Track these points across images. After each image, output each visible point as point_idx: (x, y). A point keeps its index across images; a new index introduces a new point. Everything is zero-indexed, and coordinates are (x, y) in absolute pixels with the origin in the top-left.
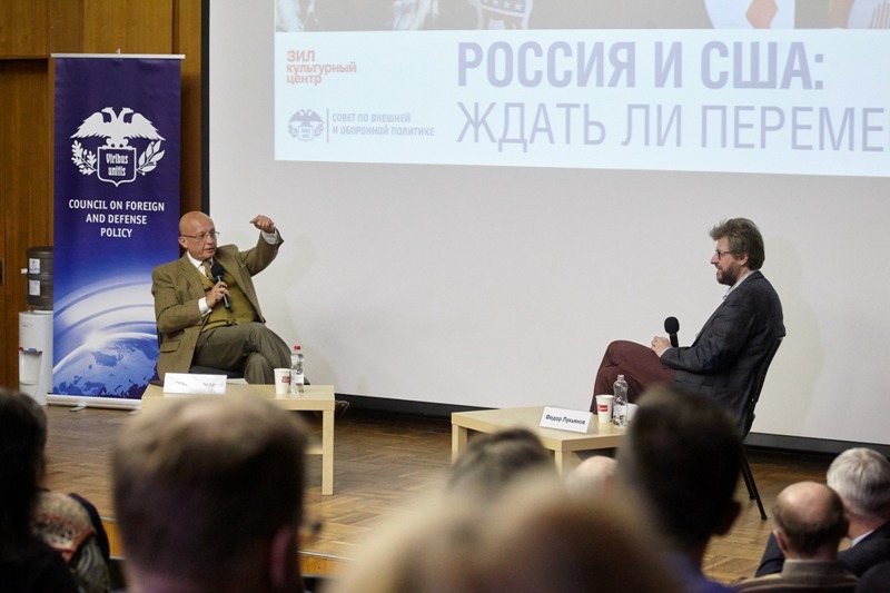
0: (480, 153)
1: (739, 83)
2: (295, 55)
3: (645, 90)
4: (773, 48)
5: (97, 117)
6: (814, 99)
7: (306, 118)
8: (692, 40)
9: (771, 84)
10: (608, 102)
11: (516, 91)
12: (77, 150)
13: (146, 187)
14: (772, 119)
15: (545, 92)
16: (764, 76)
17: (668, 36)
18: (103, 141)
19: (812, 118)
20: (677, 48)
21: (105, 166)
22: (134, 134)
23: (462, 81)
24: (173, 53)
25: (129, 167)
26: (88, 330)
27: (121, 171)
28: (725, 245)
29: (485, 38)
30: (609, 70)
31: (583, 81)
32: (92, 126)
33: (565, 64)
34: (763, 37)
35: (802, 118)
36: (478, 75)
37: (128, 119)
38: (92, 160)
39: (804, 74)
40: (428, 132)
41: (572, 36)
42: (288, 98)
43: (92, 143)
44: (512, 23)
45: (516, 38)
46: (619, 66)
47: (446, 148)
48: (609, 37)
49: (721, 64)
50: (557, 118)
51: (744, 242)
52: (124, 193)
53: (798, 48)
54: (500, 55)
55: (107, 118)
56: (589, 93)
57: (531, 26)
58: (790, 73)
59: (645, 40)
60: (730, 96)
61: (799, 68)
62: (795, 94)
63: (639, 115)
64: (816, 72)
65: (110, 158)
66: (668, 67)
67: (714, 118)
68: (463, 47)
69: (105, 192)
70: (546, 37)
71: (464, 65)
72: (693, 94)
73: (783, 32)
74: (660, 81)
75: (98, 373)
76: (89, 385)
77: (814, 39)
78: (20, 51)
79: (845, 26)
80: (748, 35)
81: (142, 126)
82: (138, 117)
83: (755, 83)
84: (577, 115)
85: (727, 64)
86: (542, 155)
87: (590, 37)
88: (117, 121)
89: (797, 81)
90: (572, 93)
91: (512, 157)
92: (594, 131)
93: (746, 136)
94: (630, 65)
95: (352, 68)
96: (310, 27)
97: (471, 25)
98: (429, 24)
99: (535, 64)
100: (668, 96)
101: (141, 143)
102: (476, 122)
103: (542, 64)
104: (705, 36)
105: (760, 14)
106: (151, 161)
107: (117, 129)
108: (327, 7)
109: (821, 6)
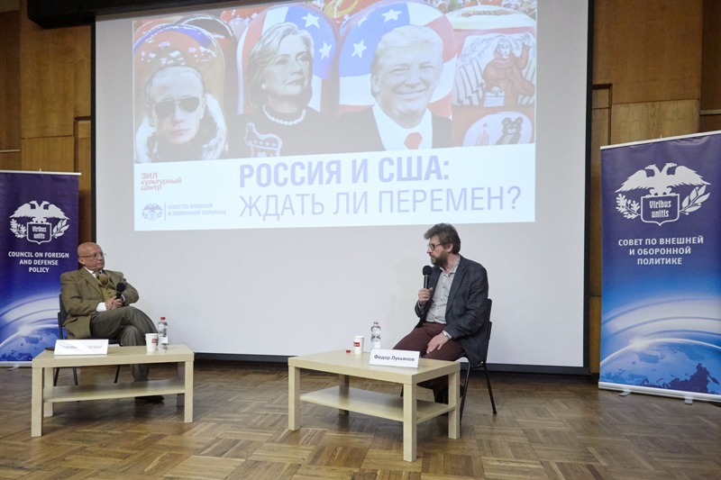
0: (253, 222)
1: (400, 178)
2: (145, 176)
3: (347, 184)
4: (420, 159)
5: (27, 206)
6: (444, 184)
7: (152, 208)
8: (373, 157)
9: (419, 178)
10: (325, 192)
11: (273, 189)
12: (14, 224)
13: (58, 245)
14: (420, 196)
15: (290, 189)
16: (414, 174)
17: (359, 156)
18: (30, 219)
19: (443, 195)
20: (365, 162)
21: (31, 234)
22: (50, 216)
23: (242, 185)
24: (75, 171)
25: (47, 234)
26: (21, 324)
27: (43, 236)
28: (436, 241)
29: (254, 162)
30: (326, 175)
31: (311, 181)
32: (23, 211)
33: (300, 173)
34: (414, 154)
35: (437, 195)
36: (251, 182)
37: (46, 207)
38: (23, 230)
39: (438, 172)
40: (224, 212)
41: (305, 159)
42: (141, 198)
43: (23, 221)
44: (270, 154)
45: (273, 161)
46: (331, 173)
48: (326, 158)
49: (389, 169)
50: (297, 202)
52: (44, 248)
53: (434, 159)
54: (264, 170)
55: (33, 207)
56: (315, 188)
57: (282, 154)
58: (429, 172)
59: (346, 159)
60: (395, 185)
61: (435, 169)
62: (434, 182)
63: (343, 198)
64: (444, 170)
65: (34, 229)
66: (360, 172)
67: (386, 197)
68: (242, 167)
69: (33, 247)
70: (289, 160)
71: (243, 177)
72: (374, 185)
73: (426, 151)
74: (355, 180)
75: (26, 347)
76: (21, 355)
77: (443, 153)
79: (461, 145)
80: (405, 153)
81: (55, 211)
82: (52, 207)
83: (410, 178)
84: (308, 200)
85: (394, 169)
86: (288, 221)
87: (315, 159)
88: (39, 209)
89: (433, 176)
90: (305, 188)
91: (272, 223)
92: (318, 208)
93: (404, 206)
94: (338, 173)
95: (179, 181)
96: (154, 160)
97: (247, 155)
98: (223, 156)
99: (283, 174)
100: (360, 187)
101: (55, 221)
102: (250, 206)
103: (288, 174)
104: (381, 155)
105: (413, 142)
106: (60, 230)
107: (39, 213)
108: (165, 150)
109: (447, 134)
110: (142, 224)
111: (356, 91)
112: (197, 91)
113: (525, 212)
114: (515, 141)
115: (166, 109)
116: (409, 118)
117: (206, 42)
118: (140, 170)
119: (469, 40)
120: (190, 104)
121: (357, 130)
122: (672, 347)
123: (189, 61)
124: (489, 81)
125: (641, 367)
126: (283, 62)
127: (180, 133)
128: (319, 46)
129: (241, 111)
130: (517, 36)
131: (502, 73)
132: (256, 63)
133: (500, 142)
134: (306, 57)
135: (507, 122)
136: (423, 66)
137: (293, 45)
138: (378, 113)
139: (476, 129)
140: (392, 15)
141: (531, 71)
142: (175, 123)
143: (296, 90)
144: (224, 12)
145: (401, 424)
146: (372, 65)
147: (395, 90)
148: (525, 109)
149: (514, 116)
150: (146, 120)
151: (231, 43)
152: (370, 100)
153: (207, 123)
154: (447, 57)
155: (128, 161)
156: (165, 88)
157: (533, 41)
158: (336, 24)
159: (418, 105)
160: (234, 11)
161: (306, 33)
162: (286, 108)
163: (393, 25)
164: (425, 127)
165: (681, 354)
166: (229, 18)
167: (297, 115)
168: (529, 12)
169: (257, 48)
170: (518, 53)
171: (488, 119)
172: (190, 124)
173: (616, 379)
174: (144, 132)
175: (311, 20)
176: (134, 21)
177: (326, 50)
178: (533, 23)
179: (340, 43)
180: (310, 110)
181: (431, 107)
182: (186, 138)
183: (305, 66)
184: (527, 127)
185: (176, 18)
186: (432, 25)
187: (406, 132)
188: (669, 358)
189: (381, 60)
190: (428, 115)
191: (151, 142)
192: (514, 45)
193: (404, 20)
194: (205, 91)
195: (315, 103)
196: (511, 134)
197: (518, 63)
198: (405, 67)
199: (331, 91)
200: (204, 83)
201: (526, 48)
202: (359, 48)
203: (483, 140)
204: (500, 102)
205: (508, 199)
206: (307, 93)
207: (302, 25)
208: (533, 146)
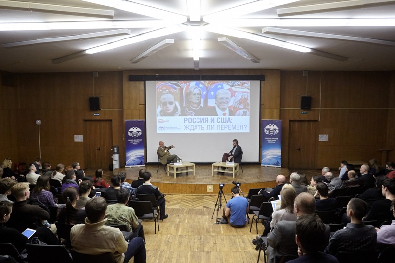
0: (188, 131)
1: (222, 122)
2: (159, 120)
3: (209, 123)
6: (231, 124)
7: (161, 128)
8: (216, 118)
9: (226, 122)
10: (205, 125)
11: (192, 124)
12: (129, 133)
13: (139, 137)
14: (226, 126)
15: (196, 124)
17: (212, 117)
18: (133, 131)
19: (231, 126)
20: (214, 119)
21: (133, 135)
22: (137, 130)
23: (185, 123)
24: (141, 120)
27: (136, 135)
28: (235, 142)
29: (188, 117)
30: (205, 121)
31: (201, 122)
32: (131, 130)
33: (199, 120)
34: (225, 117)
36: (187, 122)
38: (131, 134)
39: (230, 121)
40: (180, 129)
41: (200, 117)
42: (158, 125)
43: (131, 132)
45: (192, 117)
47: (183, 131)
48: (205, 117)
49: (219, 120)
50: (198, 127)
51: (236, 141)
52: (136, 138)
53: (229, 118)
54: (190, 119)
55: (133, 128)
56: (202, 124)
57: (194, 116)
58: (228, 121)
59: (209, 118)
60: (220, 124)
61: (229, 121)
62: (229, 123)
63: (209, 126)
66: (212, 121)
67: (219, 126)
68: (185, 119)
69: (134, 138)
70: (196, 117)
71: (185, 121)
72: (216, 124)
73: (227, 117)
74: (211, 122)
75: (133, 162)
76: (131, 164)
77: (231, 117)
78: (107, 119)
79: (234, 115)
80: (223, 117)
81: (139, 129)
83: (224, 122)
84: (201, 127)
85: (220, 120)
86: (196, 131)
87: (202, 117)
88: (135, 129)
90: (200, 124)
91: (192, 132)
92: (203, 128)
93: (222, 128)
94: (208, 121)
95: (168, 121)
96: (162, 116)
97: (186, 116)
98: (180, 116)
99: (195, 120)
100: (213, 124)
101: (138, 132)
102: (187, 128)
103: (196, 120)
104: (217, 117)
105: (224, 115)
106: (140, 134)
107: (135, 130)
108: (165, 113)
109: (232, 113)
110: (158, 131)
111: (211, 103)
112: (173, 100)
113: (248, 130)
114: (246, 115)
115: (165, 104)
116: (223, 109)
117: (175, 89)
118: (158, 118)
119: (236, 93)
120: (171, 103)
121: (212, 112)
122: (274, 158)
123: (171, 93)
124: (240, 103)
125: (268, 162)
126: (194, 95)
127: (169, 110)
128: (203, 92)
129: (184, 105)
130: (246, 93)
131: (243, 101)
132: (188, 94)
133: (243, 115)
134: (200, 94)
135: (244, 111)
136: (226, 98)
137: (197, 91)
138: (217, 107)
139: (238, 112)
140: (219, 86)
141: (249, 101)
142: (167, 107)
143: (198, 101)
144: (180, 82)
145: (232, 174)
146: (215, 97)
147: (220, 103)
148: (247, 109)
149: (245, 110)
150: (159, 106)
151: (181, 89)
152: (215, 105)
153: (176, 108)
154: (232, 97)
155: (155, 116)
156: (164, 99)
157: (249, 95)
158: (207, 87)
159: (225, 106)
160: (182, 82)
161: (200, 89)
162: (195, 105)
163: (220, 89)
164: (227, 111)
165: (275, 159)
166: (181, 83)
167: (198, 107)
168: (248, 89)
169: (188, 91)
170: (246, 97)
171: (240, 110)
172: (171, 108)
173: (264, 164)
174: (159, 109)
175: (201, 86)
176: (156, 82)
177: (205, 93)
178: (249, 91)
179: (208, 91)
180: (201, 106)
181: (228, 107)
182: (170, 111)
183: (200, 96)
184: (248, 113)
185: (167, 82)
186: (228, 89)
187: (223, 112)
188: (273, 160)
189: (217, 96)
190: (228, 109)
191: (161, 112)
192: (245, 95)
193: (222, 88)
194: (175, 100)
195: (202, 105)
196: (245, 114)
197: (246, 99)
198: (223, 98)
199: (206, 102)
200: (175, 98)
201: (248, 96)
202: (212, 93)
203: (239, 115)
204: (243, 107)
205: (244, 127)
206: (200, 102)
207: (199, 87)
208: (249, 117)
